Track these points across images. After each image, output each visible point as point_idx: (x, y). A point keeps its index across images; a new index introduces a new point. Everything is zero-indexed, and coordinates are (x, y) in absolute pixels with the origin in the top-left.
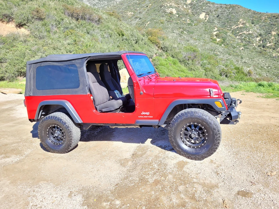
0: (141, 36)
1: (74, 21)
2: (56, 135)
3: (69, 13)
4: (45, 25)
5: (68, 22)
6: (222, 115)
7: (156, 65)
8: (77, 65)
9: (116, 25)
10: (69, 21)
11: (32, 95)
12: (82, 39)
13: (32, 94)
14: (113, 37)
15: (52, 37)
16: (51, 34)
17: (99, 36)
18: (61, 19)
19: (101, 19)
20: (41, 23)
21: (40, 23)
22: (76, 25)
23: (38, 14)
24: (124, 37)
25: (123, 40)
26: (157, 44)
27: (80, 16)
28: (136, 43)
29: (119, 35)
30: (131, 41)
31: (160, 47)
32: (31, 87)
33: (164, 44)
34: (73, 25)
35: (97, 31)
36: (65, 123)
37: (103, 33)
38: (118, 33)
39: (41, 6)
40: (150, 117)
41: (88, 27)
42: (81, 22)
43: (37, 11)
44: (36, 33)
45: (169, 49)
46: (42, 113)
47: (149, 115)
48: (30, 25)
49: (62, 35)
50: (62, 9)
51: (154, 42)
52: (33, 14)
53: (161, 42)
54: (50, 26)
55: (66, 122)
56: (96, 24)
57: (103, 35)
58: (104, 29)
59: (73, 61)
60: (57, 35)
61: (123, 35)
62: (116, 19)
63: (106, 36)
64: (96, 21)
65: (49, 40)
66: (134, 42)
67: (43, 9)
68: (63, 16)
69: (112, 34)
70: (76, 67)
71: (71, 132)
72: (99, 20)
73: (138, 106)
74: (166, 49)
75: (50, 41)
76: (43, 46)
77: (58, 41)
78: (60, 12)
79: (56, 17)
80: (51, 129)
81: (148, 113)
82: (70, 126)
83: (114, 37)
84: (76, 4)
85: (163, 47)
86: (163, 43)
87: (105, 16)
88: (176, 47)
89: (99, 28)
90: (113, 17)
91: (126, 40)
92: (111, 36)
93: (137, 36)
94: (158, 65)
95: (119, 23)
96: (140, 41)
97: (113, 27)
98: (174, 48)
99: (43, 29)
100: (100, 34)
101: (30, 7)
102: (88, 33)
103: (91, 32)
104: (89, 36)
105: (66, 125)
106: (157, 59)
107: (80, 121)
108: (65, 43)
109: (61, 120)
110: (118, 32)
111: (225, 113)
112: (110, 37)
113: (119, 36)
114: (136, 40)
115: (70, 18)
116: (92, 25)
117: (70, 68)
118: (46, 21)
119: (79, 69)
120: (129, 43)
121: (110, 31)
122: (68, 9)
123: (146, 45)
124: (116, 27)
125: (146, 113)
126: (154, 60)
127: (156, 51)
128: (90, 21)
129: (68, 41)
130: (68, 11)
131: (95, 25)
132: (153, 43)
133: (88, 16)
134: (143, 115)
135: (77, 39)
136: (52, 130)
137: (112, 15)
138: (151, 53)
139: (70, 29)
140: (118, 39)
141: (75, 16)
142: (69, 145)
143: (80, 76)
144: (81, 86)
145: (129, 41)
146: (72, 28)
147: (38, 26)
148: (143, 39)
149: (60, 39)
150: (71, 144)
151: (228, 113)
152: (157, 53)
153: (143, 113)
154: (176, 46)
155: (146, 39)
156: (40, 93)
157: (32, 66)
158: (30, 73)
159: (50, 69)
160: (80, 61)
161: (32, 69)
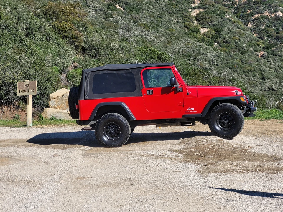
6: (244, 110)
8: (133, 73)
13: (88, 97)
26: (72, 40)
31: (80, 47)
32: (87, 92)
33: (90, 39)
45: (102, 52)
47: (193, 111)
51: (66, 34)
53: (83, 35)
59: (131, 70)
73: (185, 104)
74: (93, 51)
81: (193, 109)
85: (87, 47)
86: (87, 38)
88: (118, 47)
93: (28, 20)
96: (36, 33)
98: (112, 50)
107: (134, 118)
111: (246, 109)
114: (27, 28)
119: (136, 77)
125: (192, 109)
127: (72, 57)
134: (189, 111)
143: (136, 82)
144: (137, 89)
151: (248, 108)
152: (74, 61)
153: (189, 109)
154: (117, 45)
156: (96, 97)
157: (90, 74)
158: (87, 79)
159: (107, 77)
160: (137, 70)
161: (89, 76)
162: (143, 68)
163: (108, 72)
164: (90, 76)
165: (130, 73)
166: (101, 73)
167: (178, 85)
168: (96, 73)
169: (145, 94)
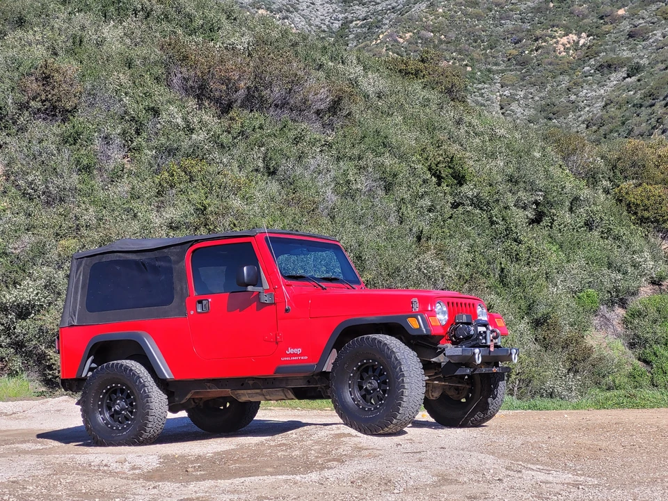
0: (571, 184)
1: (209, 117)
2: (117, 407)
3: (186, 80)
4: (72, 139)
5: (179, 121)
7: (646, 341)
8: (172, 258)
9: (431, 128)
10: (184, 119)
11: (76, 324)
12: (236, 203)
13: (76, 321)
14: (402, 192)
15: (102, 195)
16: (97, 182)
17: (327, 185)
18: (149, 109)
19: (345, 101)
20: (58, 131)
21: (56, 129)
22: (215, 139)
23: (48, 88)
24: (465, 188)
25: (455, 206)
27: (242, 93)
28: (532, 222)
29: (439, 178)
30: (506, 208)
32: (76, 307)
34: (201, 137)
35: (317, 160)
36: (139, 377)
37: (345, 174)
38: (430, 169)
39: (60, 53)
40: (302, 358)
41: (275, 142)
42: (243, 117)
43: (44, 79)
44: (30, 179)
46: (91, 364)
47: (301, 355)
48: (8, 139)
49: (147, 186)
50: (155, 63)
51: (646, 214)
52: (24, 91)
54: (98, 145)
55: (141, 375)
56: (318, 125)
57: (348, 182)
58: (356, 152)
59: (166, 250)
60: (123, 187)
61: (460, 179)
62: (434, 96)
63: (362, 183)
64: (318, 112)
65: (87, 210)
66: (520, 217)
67: (70, 67)
68: (160, 94)
69: (395, 175)
70: (170, 261)
71: (148, 396)
72: (335, 107)
73: (281, 337)
75: (90, 215)
76: (58, 234)
77: (128, 210)
78: (147, 76)
79: (126, 100)
80: (107, 395)
81: (298, 351)
82: (147, 384)
83: (404, 188)
84: (227, 25)
87: (372, 83)
89: (330, 146)
90: (416, 86)
91: (477, 202)
92: (388, 188)
94: (657, 342)
95: (450, 114)
96: (561, 212)
97: (409, 139)
99: (65, 158)
100: (333, 173)
101: (14, 59)
102: (272, 173)
103: (285, 166)
104: (274, 187)
105: (140, 382)
106: (652, 310)
107: (167, 374)
108: (158, 221)
109: (131, 370)
110: (432, 162)
112: (381, 193)
113: (439, 185)
114: (537, 203)
115: (192, 103)
116: (291, 135)
117: (158, 264)
118: (80, 119)
119: (176, 267)
120: (492, 223)
121: (387, 162)
122: (185, 58)
123: (596, 233)
124: (425, 139)
125: (296, 351)
126: (639, 314)
128: (286, 115)
129: (171, 213)
130: (184, 70)
131: (312, 130)
132: (643, 221)
133: (277, 92)
134: (291, 355)
135: (213, 204)
136: (111, 400)
137: (416, 74)
138: (620, 276)
139: (188, 156)
140: (426, 202)
141: (217, 94)
142: (143, 427)
143: (175, 280)
144: (176, 300)
145: (494, 212)
146: (195, 153)
147: (45, 144)
148: (576, 199)
149: (135, 204)
150: (146, 425)
153: (291, 351)
155: (599, 200)
156: (93, 318)
157: (84, 262)
158: (78, 276)
159: (118, 268)
160: (178, 249)
161: (82, 268)
162: (190, 244)
163: (119, 256)
164: (84, 269)
165: (166, 259)
166: (105, 259)
167: (266, 286)
168: (96, 260)
169: (192, 313)
